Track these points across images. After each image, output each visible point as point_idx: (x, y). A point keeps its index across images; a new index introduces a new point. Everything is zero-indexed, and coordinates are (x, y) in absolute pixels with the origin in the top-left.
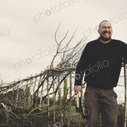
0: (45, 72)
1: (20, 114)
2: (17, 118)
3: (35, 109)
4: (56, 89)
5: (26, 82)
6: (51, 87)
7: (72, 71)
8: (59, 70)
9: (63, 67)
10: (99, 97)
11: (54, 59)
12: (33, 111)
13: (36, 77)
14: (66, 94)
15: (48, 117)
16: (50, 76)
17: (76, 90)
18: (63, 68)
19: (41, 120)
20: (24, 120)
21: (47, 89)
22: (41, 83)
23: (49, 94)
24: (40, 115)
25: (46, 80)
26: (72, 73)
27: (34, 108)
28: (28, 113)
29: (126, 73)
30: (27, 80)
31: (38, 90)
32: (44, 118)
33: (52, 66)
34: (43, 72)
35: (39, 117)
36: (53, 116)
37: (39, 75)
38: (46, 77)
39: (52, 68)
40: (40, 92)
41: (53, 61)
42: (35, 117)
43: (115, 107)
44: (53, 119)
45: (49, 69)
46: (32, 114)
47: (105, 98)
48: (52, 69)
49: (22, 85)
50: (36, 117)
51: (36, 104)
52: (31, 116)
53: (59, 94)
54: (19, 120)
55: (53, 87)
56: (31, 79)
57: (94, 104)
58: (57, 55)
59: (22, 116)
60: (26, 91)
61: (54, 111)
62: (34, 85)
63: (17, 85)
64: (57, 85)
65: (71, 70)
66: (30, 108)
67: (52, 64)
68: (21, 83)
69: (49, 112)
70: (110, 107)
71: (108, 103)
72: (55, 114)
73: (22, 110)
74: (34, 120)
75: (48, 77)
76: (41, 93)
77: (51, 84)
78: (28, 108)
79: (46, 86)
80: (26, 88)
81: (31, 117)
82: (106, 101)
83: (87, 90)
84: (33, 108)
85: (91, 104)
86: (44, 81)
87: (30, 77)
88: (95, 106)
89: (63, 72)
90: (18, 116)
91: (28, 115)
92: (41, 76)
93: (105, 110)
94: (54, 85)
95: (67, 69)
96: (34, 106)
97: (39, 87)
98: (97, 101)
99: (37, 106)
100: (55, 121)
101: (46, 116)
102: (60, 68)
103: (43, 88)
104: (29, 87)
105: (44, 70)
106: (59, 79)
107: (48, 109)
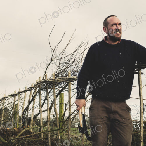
0: (36, 85)
1: (6, 137)
2: (2, 142)
3: (26, 131)
4: (51, 105)
5: (13, 98)
6: (44, 102)
7: (71, 82)
8: (54, 81)
9: (60, 77)
10: (109, 111)
11: (47, 68)
12: (23, 133)
13: (25, 91)
14: (64, 110)
15: (41, 140)
16: (43, 89)
17: (78, 104)
18: (59, 79)
19: (32, 144)
20: (12, 143)
21: (39, 105)
22: (31, 98)
23: (42, 112)
24: (31, 137)
25: (38, 94)
26: (71, 84)
27: (24, 129)
28: (17, 135)
29: (140, 81)
30: (14, 95)
31: (28, 107)
32: (37, 141)
33: (46, 77)
34: (34, 85)
35: (31, 140)
36: (47, 139)
37: (28, 89)
38: (38, 91)
39: (46, 78)
40: (30, 109)
41: (46, 70)
42: (25, 140)
43: (129, 124)
44: (48, 142)
45: (42, 80)
46: (21, 136)
47: (116, 112)
48: (45, 80)
49: (7, 101)
50: (27, 140)
51: (26, 125)
52: (20, 138)
53: (55, 110)
54: (6, 144)
55: (47, 102)
56: (19, 94)
57: (102, 121)
58: (51, 63)
59: (9, 139)
60: (14, 109)
61: (49, 132)
62: (23, 102)
63: (2, 102)
64: (52, 100)
65: (69, 80)
66: (18, 129)
67: (45, 74)
68: (6, 100)
69: (42, 134)
70: (122, 124)
71: (120, 119)
72: (51, 136)
73: (9, 131)
74: (25, 143)
75: (41, 91)
76: (32, 110)
77: (44, 99)
78: (16, 129)
79: (39, 101)
80: (13, 105)
81: (20, 141)
82: (117, 117)
83: (93, 103)
84: (22, 129)
85: (99, 121)
86: (35, 95)
87: (18, 92)
88: (103, 123)
89: (59, 83)
90: (4, 139)
91: (17, 137)
92: (31, 90)
93: (117, 128)
94: (48, 100)
95: (64, 79)
96: (24, 127)
97: (30, 103)
98: (106, 117)
99: (27, 127)
100: (50, 144)
101: (39, 139)
102: (55, 79)
103: (34, 104)
104: (17, 104)
105: (35, 83)
106: (54, 92)
107: (42, 130)
